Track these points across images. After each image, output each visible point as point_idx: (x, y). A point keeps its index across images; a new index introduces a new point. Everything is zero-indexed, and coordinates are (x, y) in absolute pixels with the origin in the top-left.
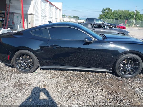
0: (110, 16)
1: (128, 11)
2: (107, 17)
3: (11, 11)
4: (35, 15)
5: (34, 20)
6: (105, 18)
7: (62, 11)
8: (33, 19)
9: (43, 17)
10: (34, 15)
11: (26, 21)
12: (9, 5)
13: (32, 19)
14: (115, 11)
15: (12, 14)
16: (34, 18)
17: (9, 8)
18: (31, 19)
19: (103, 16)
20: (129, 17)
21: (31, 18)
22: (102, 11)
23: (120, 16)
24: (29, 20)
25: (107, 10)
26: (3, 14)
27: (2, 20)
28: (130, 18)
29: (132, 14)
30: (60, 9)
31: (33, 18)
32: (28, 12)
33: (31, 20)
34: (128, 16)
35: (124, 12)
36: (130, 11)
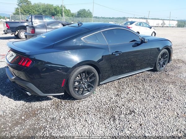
0: (30, 11)
1: (52, 5)
2: (27, 12)
6: (25, 13)
14: (35, 4)
19: (22, 11)
20: (55, 13)
22: (18, 3)
23: (44, 11)
25: (25, 3)
28: (57, 14)
29: (58, 9)
34: (53, 11)
35: (47, 6)
36: (54, 6)
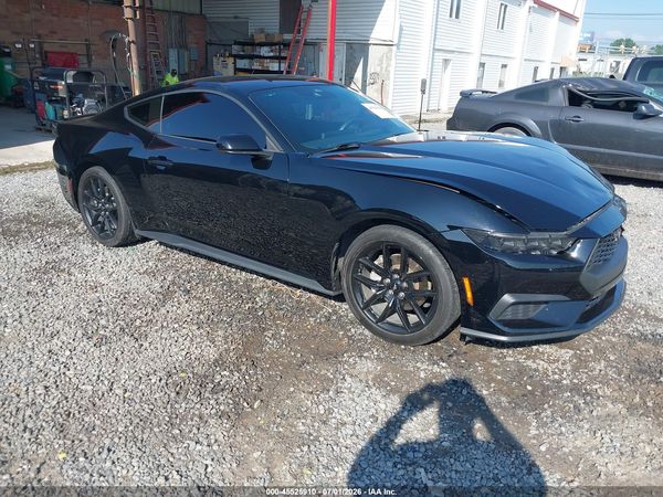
3: (312, 34)
4: (398, 45)
5: (392, 69)
7: (580, 24)
8: (388, 65)
9: (448, 56)
10: (394, 48)
11: (358, 75)
12: (309, 12)
13: (384, 66)
15: (314, 44)
16: (393, 62)
17: (307, 21)
18: (380, 65)
21: (381, 60)
24: (370, 70)
26: (285, 45)
27: (276, 69)
30: (564, 14)
31: (389, 59)
32: (372, 36)
33: (378, 69)
